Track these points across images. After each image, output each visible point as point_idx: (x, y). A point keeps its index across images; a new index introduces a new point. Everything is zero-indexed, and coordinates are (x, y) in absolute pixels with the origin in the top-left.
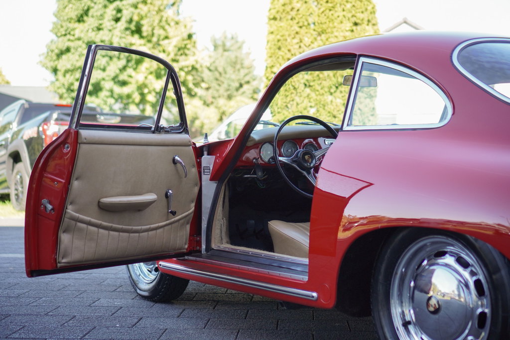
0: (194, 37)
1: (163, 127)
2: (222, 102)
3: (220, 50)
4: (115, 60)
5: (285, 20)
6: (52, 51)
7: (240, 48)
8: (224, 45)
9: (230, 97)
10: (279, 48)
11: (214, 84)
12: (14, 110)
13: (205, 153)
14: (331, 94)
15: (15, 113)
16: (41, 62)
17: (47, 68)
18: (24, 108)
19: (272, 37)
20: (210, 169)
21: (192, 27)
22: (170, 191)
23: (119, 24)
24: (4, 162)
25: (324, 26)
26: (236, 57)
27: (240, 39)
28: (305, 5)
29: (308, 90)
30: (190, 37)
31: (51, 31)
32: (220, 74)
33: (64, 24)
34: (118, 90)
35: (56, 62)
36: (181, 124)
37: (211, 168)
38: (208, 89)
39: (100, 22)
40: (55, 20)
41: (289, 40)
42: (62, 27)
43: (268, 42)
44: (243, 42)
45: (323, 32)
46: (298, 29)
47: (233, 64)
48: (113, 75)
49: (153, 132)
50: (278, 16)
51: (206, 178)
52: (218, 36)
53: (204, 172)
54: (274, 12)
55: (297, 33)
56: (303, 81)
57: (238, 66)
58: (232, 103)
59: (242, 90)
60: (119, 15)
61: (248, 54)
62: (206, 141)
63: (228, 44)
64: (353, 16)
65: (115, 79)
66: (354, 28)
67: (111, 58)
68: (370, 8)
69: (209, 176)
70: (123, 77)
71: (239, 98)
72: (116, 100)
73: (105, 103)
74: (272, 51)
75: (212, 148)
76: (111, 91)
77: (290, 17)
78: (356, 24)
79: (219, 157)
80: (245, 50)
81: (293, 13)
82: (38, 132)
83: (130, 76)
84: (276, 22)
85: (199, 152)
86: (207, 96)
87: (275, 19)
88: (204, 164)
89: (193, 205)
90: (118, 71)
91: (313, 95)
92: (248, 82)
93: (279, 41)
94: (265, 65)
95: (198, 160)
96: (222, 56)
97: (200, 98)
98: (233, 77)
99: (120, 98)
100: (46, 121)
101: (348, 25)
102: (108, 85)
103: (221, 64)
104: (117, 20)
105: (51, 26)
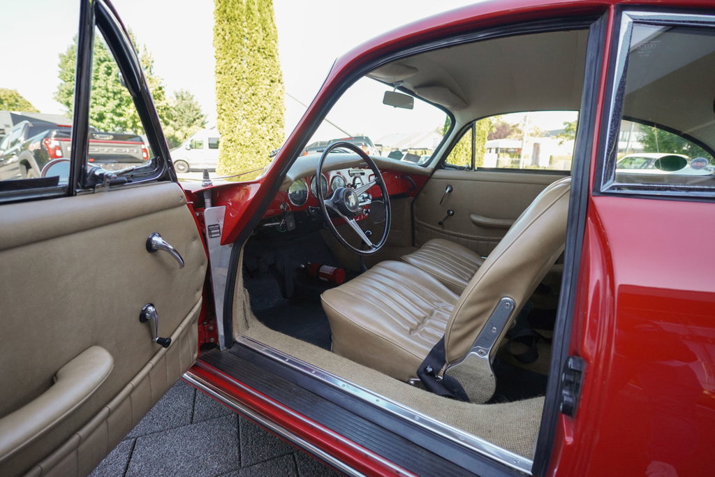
0: (163, 89)
1: (102, 175)
2: (185, 128)
3: (180, 99)
4: (111, 99)
5: (227, 74)
6: (63, 91)
7: (192, 98)
8: (182, 97)
9: (189, 126)
10: (225, 93)
11: (179, 118)
12: (19, 128)
13: (208, 201)
14: (260, 124)
15: (21, 130)
16: (55, 98)
17: (61, 102)
18: (28, 127)
19: (219, 85)
20: (219, 228)
21: (160, 83)
22: (151, 309)
23: (110, 77)
24: (17, 168)
25: (254, 81)
26: (191, 104)
27: (191, 94)
28: (239, 66)
29: (245, 121)
30: (160, 88)
31: (59, 77)
32: (182, 113)
33: (68, 73)
34: (116, 119)
35: (67, 99)
36: (155, 162)
37: (222, 227)
38: (176, 121)
39: (97, 74)
40: (60, 70)
41: (231, 88)
42: (67, 75)
43: (217, 88)
44: (193, 96)
45: (253, 84)
46: (237, 81)
47: (189, 107)
48: (111, 109)
49: (69, 192)
50: (223, 71)
51: (214, 242)
52: (178, 90)
53: (210, 234)
54: (219, 68)
55: (236, 84)
56: (241, 115)
57: (192, 109)
58: (191, 129)
59: (195, 122)
60: (110, 71)
61: (197, 103)
62: (208, 183)
63: (184, 96)
64: (270, 76)
65: (113, 112)
66: (271, 84)
67: (108, 98)
68: (279, 72)
69: (220, 238)
70: (118, 111)
71: (193, 126)
72: (117, 125)
73: (109, 126)
74: (220, 95)
75: (219, 194)
76: (112, 119)
77: (230, 73)
78: (272, 81)
79: (233, 207)
80: (194, 100)
81: (233, 70)
82: (42, 146)
83: (124, 110)
84: (221, 76)
85: (196, 200)
86: (176, 124)
87: (220, 73)
88: (209, 221)
89: (199, 294)
90: (114, 107)
91: (249, 124)
92: (198, 118)
93: (224, 88)
94: (216, 103)
95: (198, 214)
96: (182, 102)
97: (172, 126)
98: (190, 115)
99: (119, 124)
100: (47, 137)
101: (268, 82)
102: (109, 115)
103: (182, 107)
104: (109, 74)
105: (58, 74)
